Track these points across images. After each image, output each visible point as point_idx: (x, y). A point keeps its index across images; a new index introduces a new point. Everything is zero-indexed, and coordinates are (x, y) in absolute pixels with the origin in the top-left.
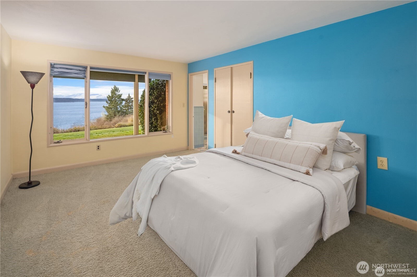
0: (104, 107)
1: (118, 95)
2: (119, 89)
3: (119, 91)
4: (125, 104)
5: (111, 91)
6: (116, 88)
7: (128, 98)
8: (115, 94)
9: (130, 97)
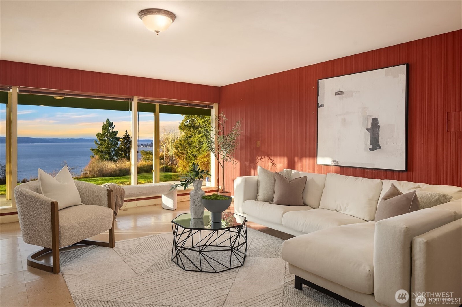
0: (93, 150)
1: (113, 132)
2: (114, 124)
3: (113, 127)
4: (121, 145)
5: (103, 126)
6: (109, 122)
7: (124, 137)
8: (108, 131)
9: (128, 135)
